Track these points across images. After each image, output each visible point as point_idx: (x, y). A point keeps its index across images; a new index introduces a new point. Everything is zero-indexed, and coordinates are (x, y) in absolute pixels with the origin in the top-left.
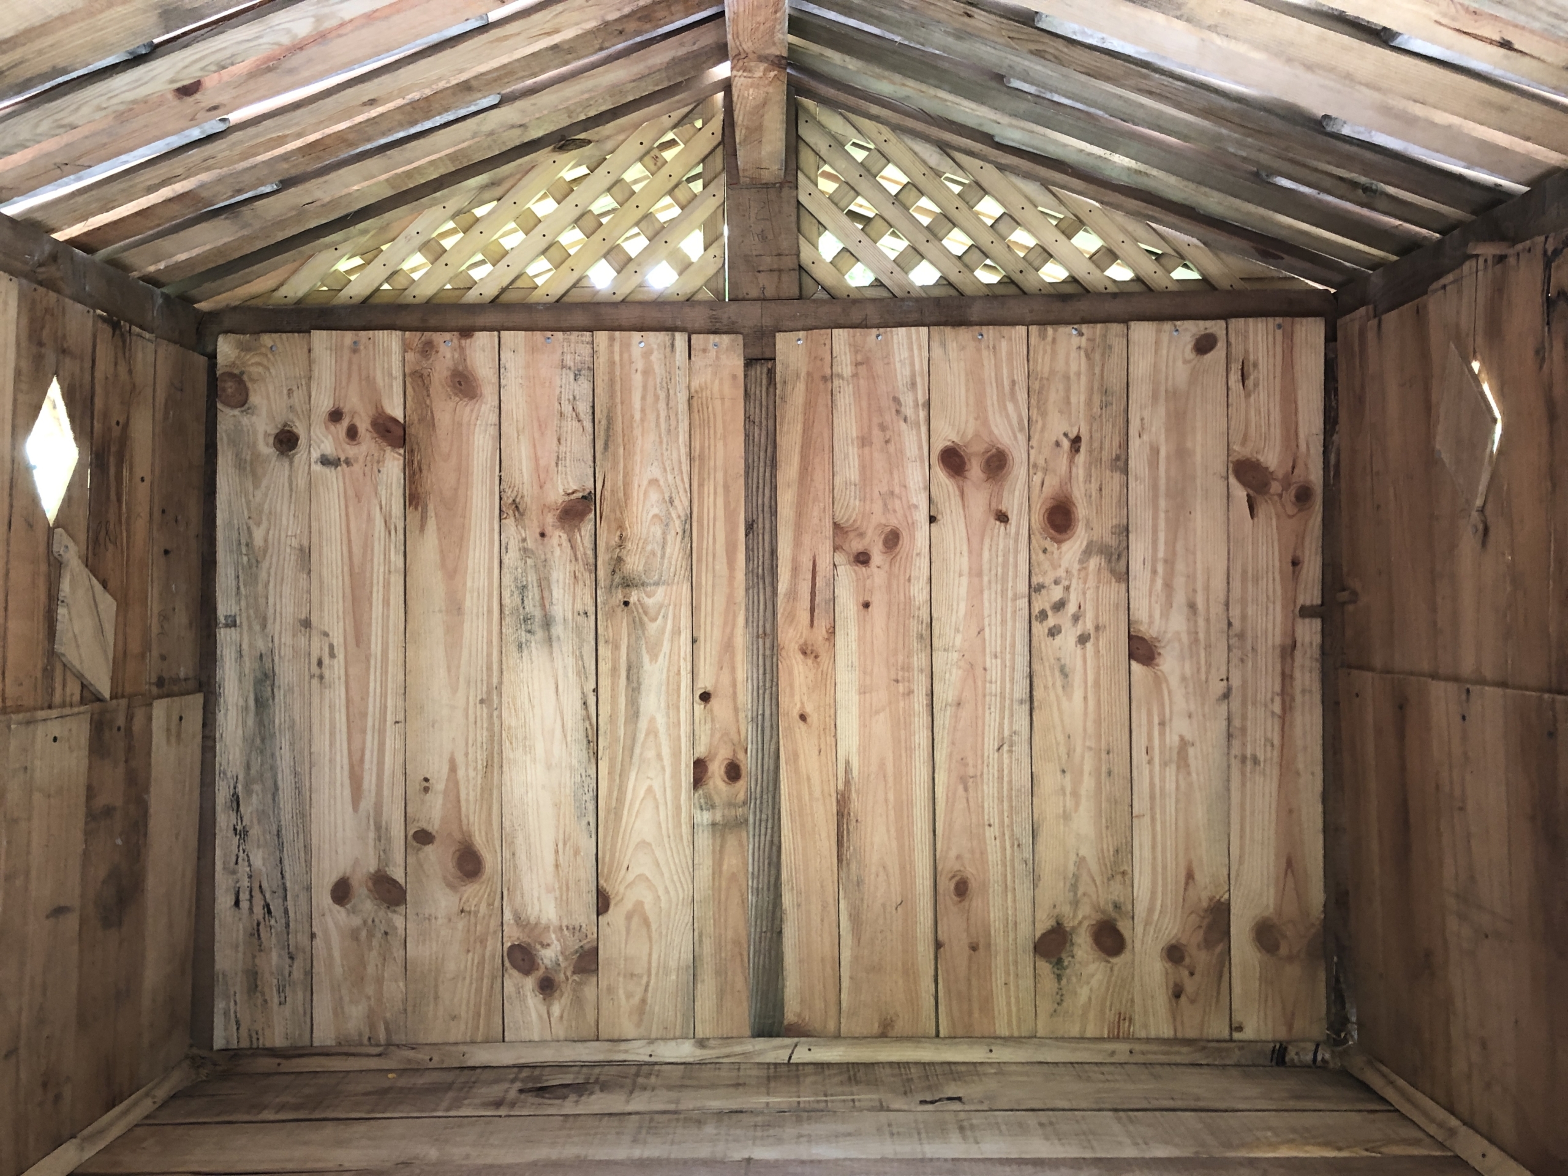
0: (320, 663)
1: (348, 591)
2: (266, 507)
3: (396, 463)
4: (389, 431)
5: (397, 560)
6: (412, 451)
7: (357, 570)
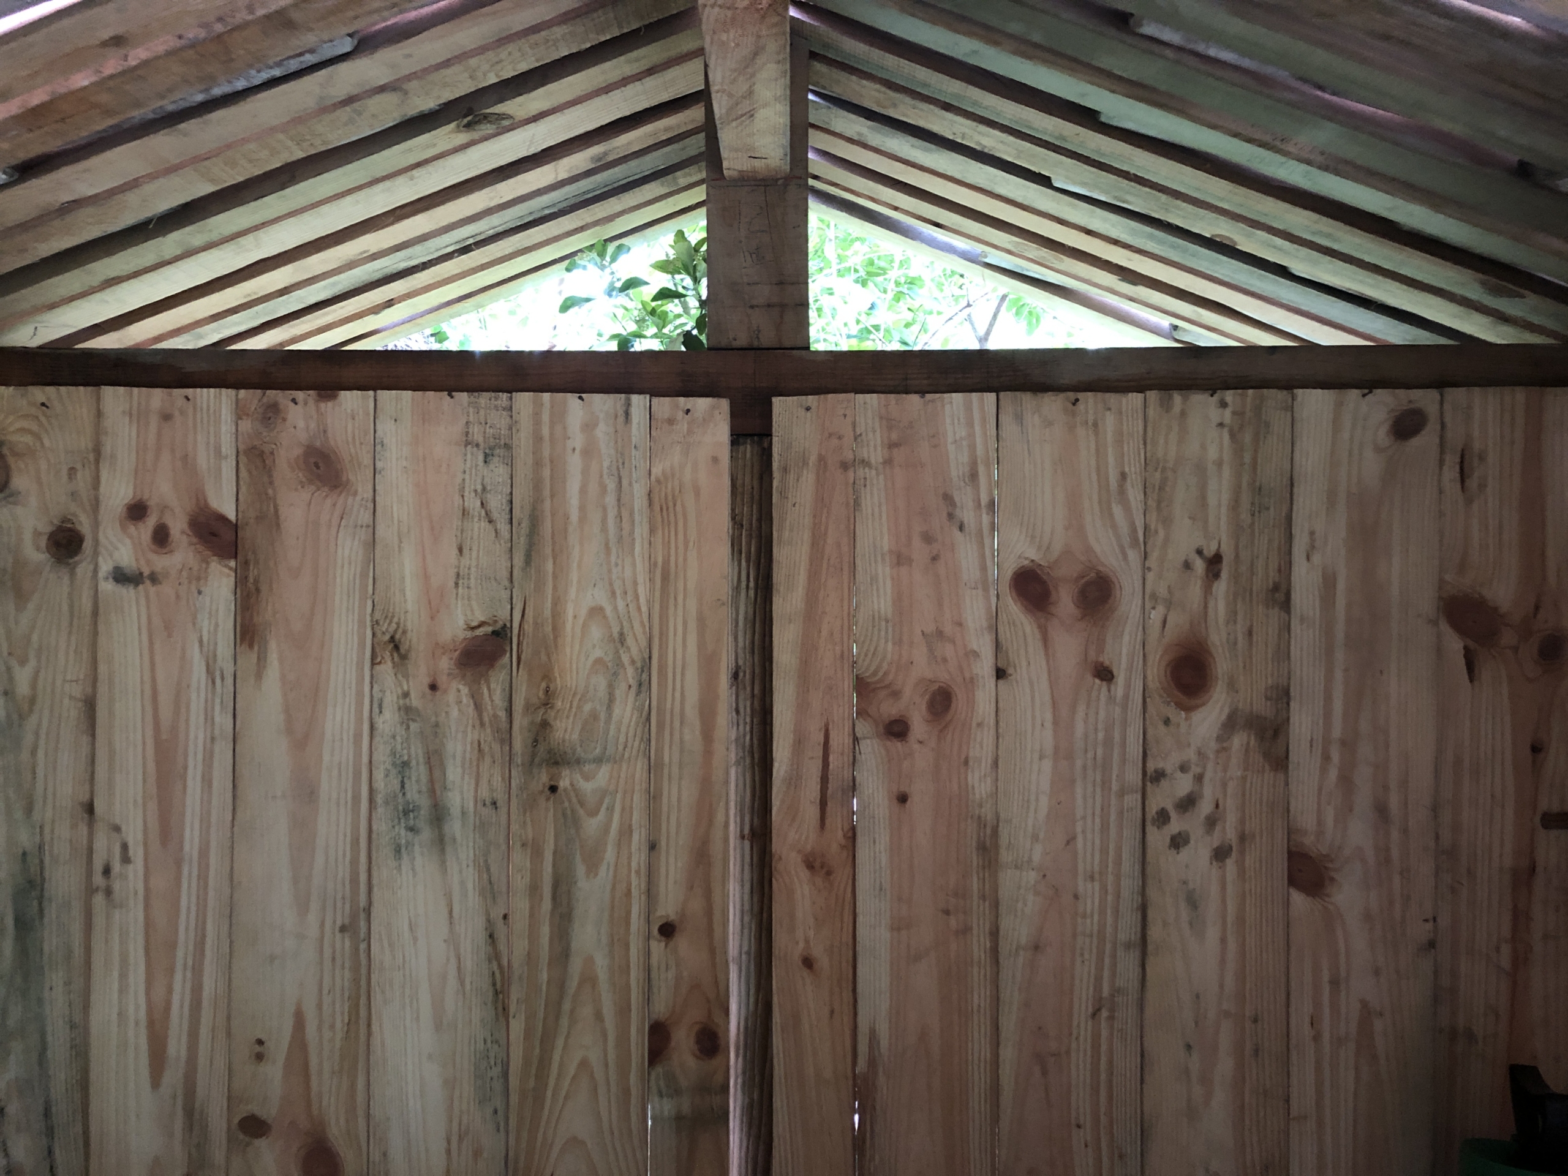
0: (107, 871)
1: (151, 766)
2: (35, 638)
3: (225, 580)
4: (214, 534)
5: (223, 720)
6: (247, 563)
7: (164, 737)
